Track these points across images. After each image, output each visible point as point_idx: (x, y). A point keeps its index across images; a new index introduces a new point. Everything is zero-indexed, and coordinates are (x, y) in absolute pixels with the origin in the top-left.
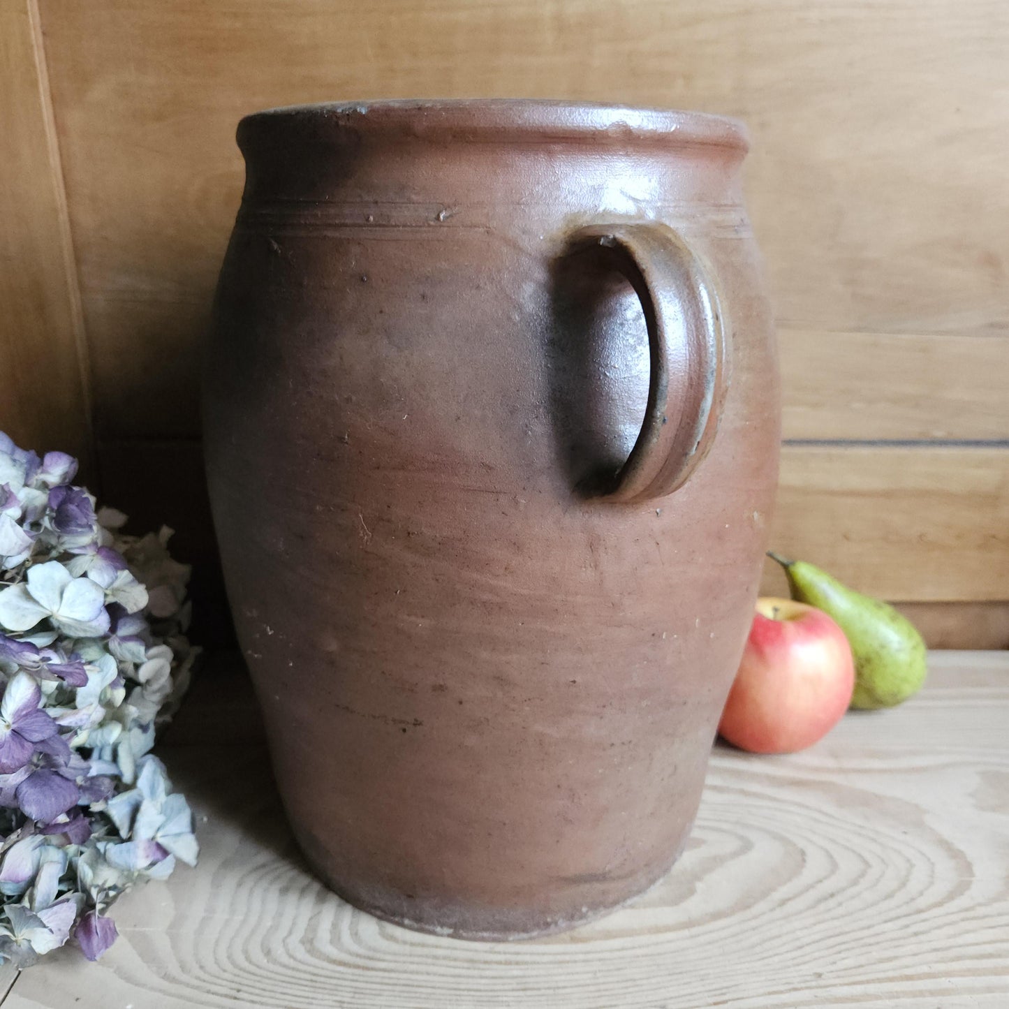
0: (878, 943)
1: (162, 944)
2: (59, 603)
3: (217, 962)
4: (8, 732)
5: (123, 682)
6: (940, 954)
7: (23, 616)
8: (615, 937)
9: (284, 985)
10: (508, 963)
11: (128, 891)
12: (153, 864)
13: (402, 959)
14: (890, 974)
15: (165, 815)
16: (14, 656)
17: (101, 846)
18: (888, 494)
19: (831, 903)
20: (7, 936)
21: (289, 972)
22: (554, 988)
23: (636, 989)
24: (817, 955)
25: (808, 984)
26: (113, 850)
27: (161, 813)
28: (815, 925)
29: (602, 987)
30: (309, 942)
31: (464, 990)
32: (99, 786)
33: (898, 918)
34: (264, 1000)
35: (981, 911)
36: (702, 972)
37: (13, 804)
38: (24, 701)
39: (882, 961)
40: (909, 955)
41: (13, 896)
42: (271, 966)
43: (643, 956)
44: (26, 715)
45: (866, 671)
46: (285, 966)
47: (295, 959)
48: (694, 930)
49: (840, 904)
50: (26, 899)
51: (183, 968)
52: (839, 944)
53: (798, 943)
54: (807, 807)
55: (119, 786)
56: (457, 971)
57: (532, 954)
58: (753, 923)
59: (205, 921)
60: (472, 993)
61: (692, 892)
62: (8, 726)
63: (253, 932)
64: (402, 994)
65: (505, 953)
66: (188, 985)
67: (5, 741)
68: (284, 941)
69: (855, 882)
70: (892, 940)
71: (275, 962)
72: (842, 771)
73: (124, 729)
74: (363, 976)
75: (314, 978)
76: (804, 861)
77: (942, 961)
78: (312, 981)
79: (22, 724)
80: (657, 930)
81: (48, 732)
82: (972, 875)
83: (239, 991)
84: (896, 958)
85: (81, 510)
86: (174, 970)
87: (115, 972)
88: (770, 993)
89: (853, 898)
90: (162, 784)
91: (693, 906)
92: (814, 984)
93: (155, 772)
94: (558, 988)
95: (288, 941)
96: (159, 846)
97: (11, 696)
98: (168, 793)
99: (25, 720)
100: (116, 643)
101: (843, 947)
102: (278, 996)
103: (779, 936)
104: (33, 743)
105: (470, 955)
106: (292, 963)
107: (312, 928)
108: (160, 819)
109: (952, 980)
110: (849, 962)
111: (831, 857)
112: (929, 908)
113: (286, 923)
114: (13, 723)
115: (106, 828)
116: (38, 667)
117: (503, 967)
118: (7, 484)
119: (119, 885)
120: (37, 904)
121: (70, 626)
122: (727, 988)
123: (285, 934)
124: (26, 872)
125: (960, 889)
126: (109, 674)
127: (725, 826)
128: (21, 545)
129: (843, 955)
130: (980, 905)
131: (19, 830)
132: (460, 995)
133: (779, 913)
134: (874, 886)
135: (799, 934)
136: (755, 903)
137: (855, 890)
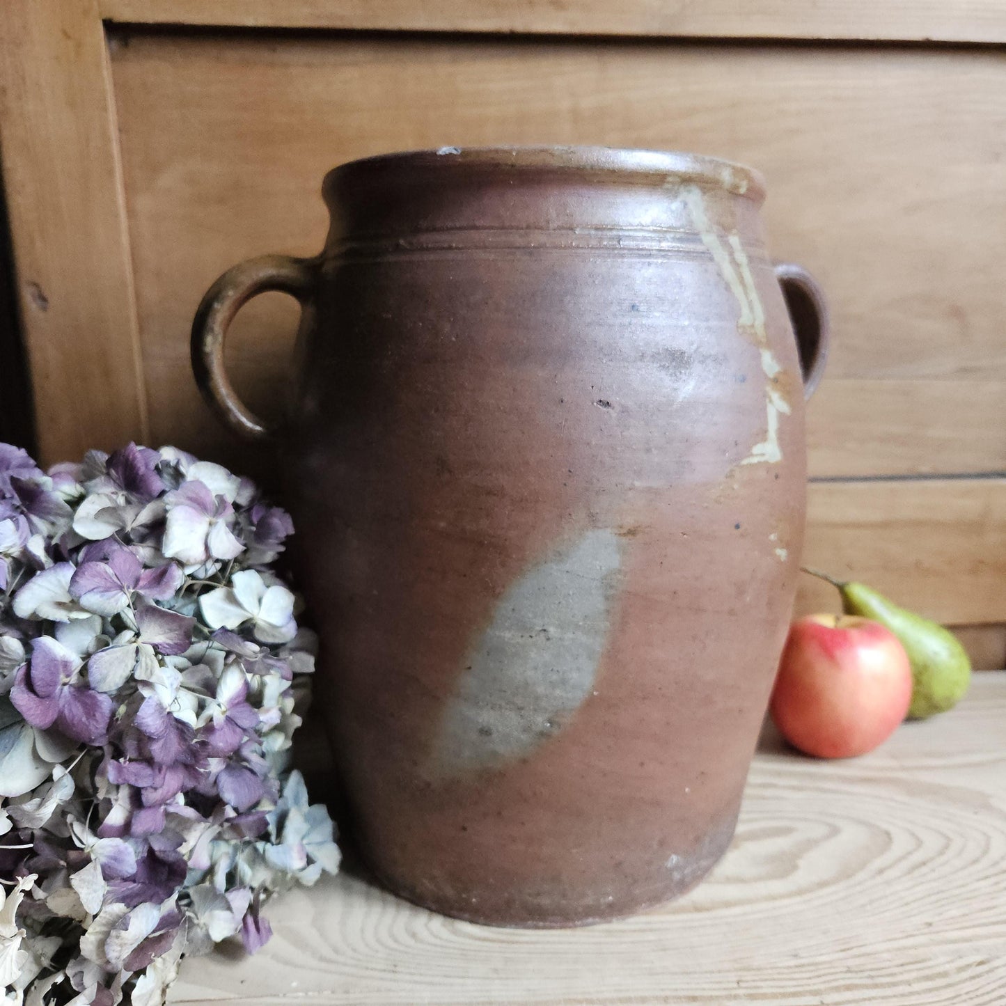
0: (975, 897)
3: (367, 945)
10: (642, 931)
11: (276, 893)
15: (309, 823)
17: (259, 846)
19: (924, 870)
24: (923, 909)
25: (921, 931)
26: (271, 850)
27: (305, 822)
28: (913, 886)
29: (735, 944)
30: (450, 926)
31: (608, 954)
39: (983, 910)
42: (420, 945)
43: (764, 919)
45: (923, 678)
46: (433, 945)
47: (441, 939)
48: (807, 897)
49: (933, 870)
51: (336, 951)
52: (940, 900)
53: (903, 901)
54: (882, 798)
58: (859, 888)
61: (795, 868)
66: (345, 964)
68: (426, 926)
69: (941, 853)
71: (423, 942)
72: (905, 769)
74: (510, 948)
75: (463, 952)
76: (890, 839)
80: (773, 898)
84: (994, 907)
86: (328, 953)
88: (890, 941)
89: (942, 865)
90: (304, 796)
91: (801, 878)
92: (926, 931)
93: (298, 783)
95: (429, 925)
97: (225, 685)
101: (945, 902)
103: (885, 897)
108: (305, 827)
110: (954, 913)
111: (913, 834)
119: (269, 888)
122: (848, 938)
123: (425, 920)
127: (810, 816)
129: (946, 908)
133: (879, 879)
134: (960, 854)
135: (902, 894)
136: (856, 873)
137: (943, 859)
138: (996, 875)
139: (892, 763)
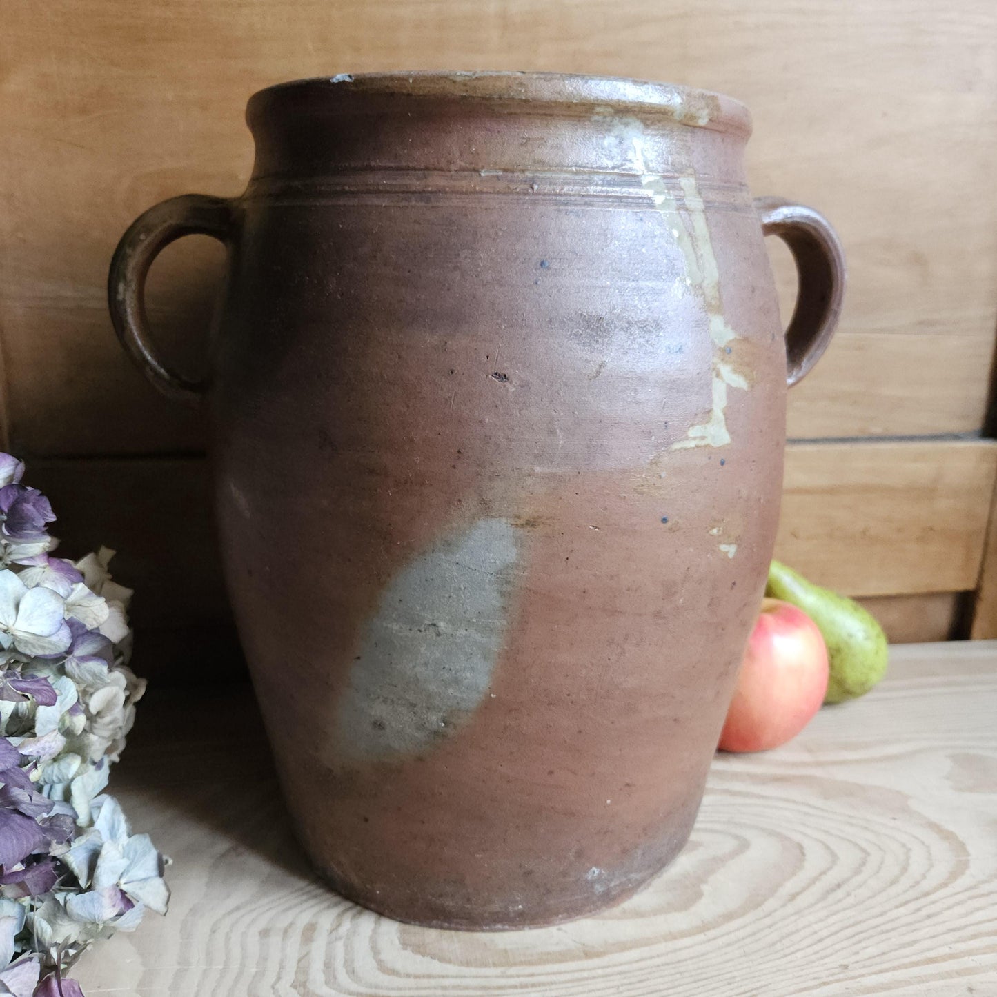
0: (893, 929)
2: (14, 617)
6: (958, 934)
8: (631, 948)
11: (89, 948)
12: (120, 915)
14: (915, 958)
15: (128, 858)
17: (60, 897)
18: (832, 491)
19: (840, 893)
24: (837, 947)
25: (836, 977)
26: (74, 901)
27: (123, 857)
28: (828, 917)
32: (61, 826)
35: (986, 888)
36: (728, 976)
39: (903, 946)
40: (928, 938)
43: (663, 965)
45: (837, 661)
48: (711, 934)
49: (848, 894)
52: (857, 934)
53: (816, 937)
54: (794, 802)
55: (77, 828)
57: (548, 974)
58: (768, 921)
59: (179, 975)
61: (699, 895)
63: (237, 980)
65: (518, 976)
68: (273, 987)
69: (858, 871)
70: (907, 925)
72: (819, 764)
73: (82, 763)
76: (803, 854)
80: (673, 937)
81: (11, 762)
82: (968, 855)
84: (915, 942)
89: (860, 886)
90: (123, 827)
91: (705, 909)
92: (841, 976)
93: (114, 812)
95: (277, 986)
96: (123, 894)
98: (130, 836)
100: (74, 664)
101: (861, 936)
103: (797, 931)
107: (303, 970)
108: (123, 863)
109: (975, 958)
110: (873, 950)
111: (827, 847)
113: (273, 968)
115: (64, 877)
119: (81, 942)
121: (26, 642)
123: (273, 980)
125: (961, 868)
126: (68, 699)
127: (718, 827)
129: (863, 944)
130: (984, 882)
133: (790, 908)
134: (878, 872)
135: (816, 927)
136: (765, 900)
137: (859, 879)
138: (917, 899)
139: (806, 757)
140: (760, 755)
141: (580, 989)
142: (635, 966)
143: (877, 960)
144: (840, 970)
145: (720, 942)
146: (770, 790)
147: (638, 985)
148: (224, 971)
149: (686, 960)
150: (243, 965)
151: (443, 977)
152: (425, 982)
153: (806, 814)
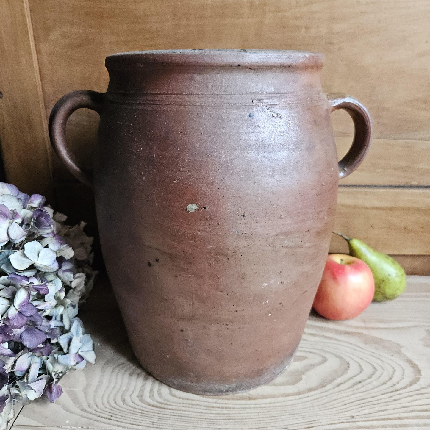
0: (378, 403)
1: (81, 396)
2: (37, 259)
3: (103, 404)
4: (17, 312)
5: (64, 289)
6: (405, 409)
7: (23, 264)
8: (267, 398)
9: (130, 414)
10: (222, 408)
11: (67, 374)
12: (77, 363)
13: (179, 405)
14: (383, 417)
15: (82, 343)
16: (19, 282)
17: (56, 356)
19: (359, 386)
20: (18, 393)
21: (132, 409)
22: (241, 419)
23: (275, 420)
24: (352, 408)
25: (348, 420)
26: (60, 358)
27: (80, 342)
28: (351, 395)
29: (261, 419)
30: (140, 397)
31: (204, 419)
32: (55, 332)
33: (388, 393)
34: (122, 420)
35: (424, 391)
36: (304, 414)
37: (19, 341)
38: (23, 299)
39: (380, 411)
40: (391, 409)
41: (20, 376)
42: (125, 406)
43: (279, 406)
44: (24, 305)
45: (382, 285)
46: (130, 406)
47: (135, 404)
48: (301, 396)
49: (363, 386)
50: (25, 378)
51: (89, 406)
52: (362, 404)
53: (345, 403)
54: (351, 344)
55: (63, 331)
56: (201, 411)
57: (232, 404)
58: (326, 394)
59: (98, 387)
60: (207, 420)
61: (300, 379)
62: (17, 310)
63: (118, 391)
64: (178, 420)
65: (221, 403)
66: (91, 413)
67: (16, 316)
68: (130, 396)
69: (370, 377)
71: (126, 404)
72: (367, 328)
73: (65, 308)
74: (163, 412)
75: (143, 412)
76: (349, 367)
77: (406, 412)
78: (141, 413)
79: (22, 309)
80: (285, 395)
81: (33, 312)
82: (420, 375)
83: (112, 416)
84: (386, 410)
85: (46, 220)
86: (85, 406)
87: (62, 407)
88: (331, 424)
89: (369, 383)
90: (81, 330)
91: (301, 385)
92: (350, 420)
93: (78, 325)
94: (243, 419)
95: (132, 396)
96: (80, 356)
97: (18, 297)
98: (83, 334)
99: (23, 307)
100: (61, 273)
101: (364, 405)
102: (127, 419)
103: (337, 399)
104: (27, 317)
105: (207, 404)
106: (133, 405)
107: (142, 391)
108: (80, 345)
109: (409, 420)
110: (366, 411)
111: (360, 365)
112: (401, 389)
113: (131, 388)
114: (19, 309)
115: (58, 348)
116: (29, 286)
117: (220, 409)
118: (15, 209)
119: (63, 372)
120: (29, 380)
121: (42, 268)
122: (313, 421)
123: (131, 393)
124: (25, 367)
125: (415, 381)
126: (58, 287)
127: (315, 351)
128: (21, 235)
129: (363, 408)
130: (424, 388)
131: (22, 351)
132: (201, 421)
133: (337, 389)
134: (378, 378)
135: (345, 399)
136: (327, 385)
137: (369, 380)
138: (392, 392)
139: (362, 324)
140: (341, 322)
141: (244, 412)
142: (268, 405)
143: (368, 416)
144: (350, 418)
145: (304, 400)
146: (342, 338)
147: (267, 413)
148: (114, 387)
149: (288, 405)
150: (121, 386)
151: (193, 400)
152: (185, 401)
153: (355, 349)
